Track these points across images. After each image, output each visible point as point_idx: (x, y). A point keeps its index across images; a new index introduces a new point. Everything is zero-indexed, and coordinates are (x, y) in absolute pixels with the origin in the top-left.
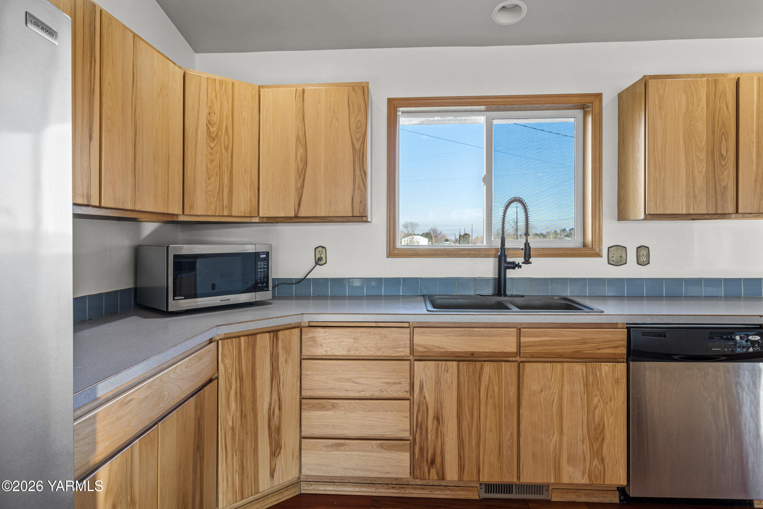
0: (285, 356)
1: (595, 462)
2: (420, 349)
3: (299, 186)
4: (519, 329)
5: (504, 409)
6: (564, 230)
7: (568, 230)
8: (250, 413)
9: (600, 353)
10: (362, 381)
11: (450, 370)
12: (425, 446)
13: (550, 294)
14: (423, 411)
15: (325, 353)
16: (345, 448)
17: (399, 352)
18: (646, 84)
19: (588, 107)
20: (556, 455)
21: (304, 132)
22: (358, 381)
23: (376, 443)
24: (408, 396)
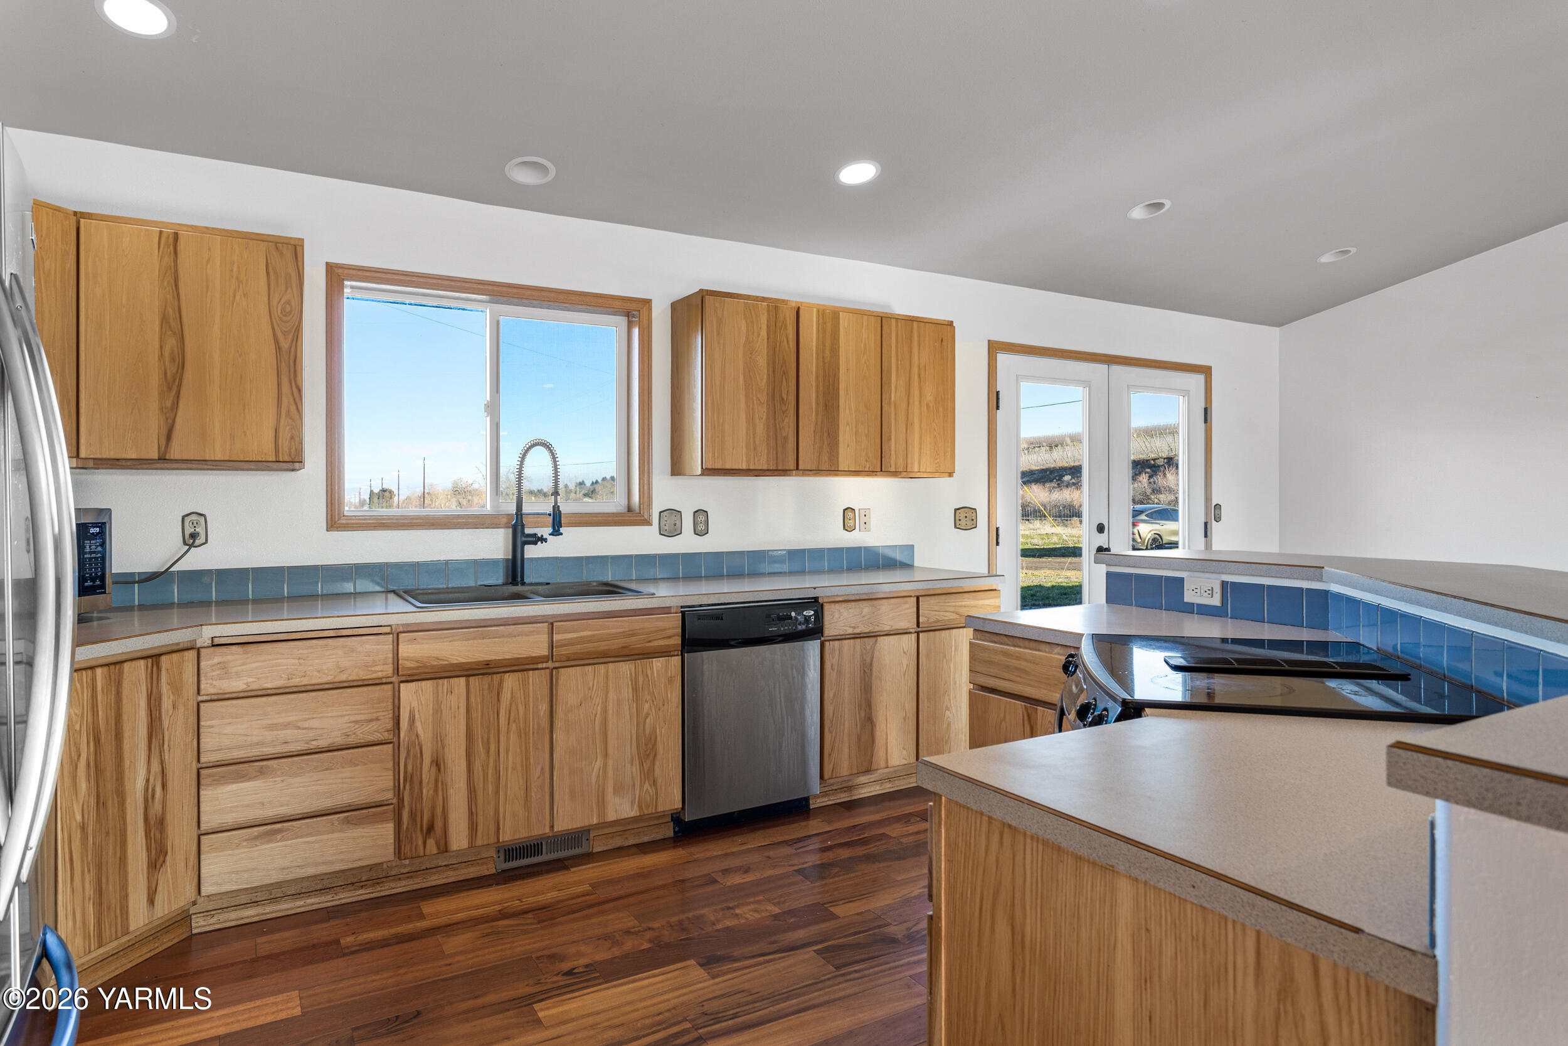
0: (171, 697)
1: (647, 786)
2: (409, 664)
3: (169, 404)
4: (551, 623)
5: (531, 735)
6: (582, 484)
7: (588, 484)
8: (113, 799)
9: (652, 647)
10: (316, 724)
11: (456, 691)
12: (419, 806)
13: (584, 579)
14: (415, 756)
15: (245, 686)
16: (283, 836)
17: (376, 672)
18: (702, 300)
19: (634, 316)
20: (599, 786)
21: (177, 309)
22: (306, 724)
23: (339, 818)
24: (391, 737)
